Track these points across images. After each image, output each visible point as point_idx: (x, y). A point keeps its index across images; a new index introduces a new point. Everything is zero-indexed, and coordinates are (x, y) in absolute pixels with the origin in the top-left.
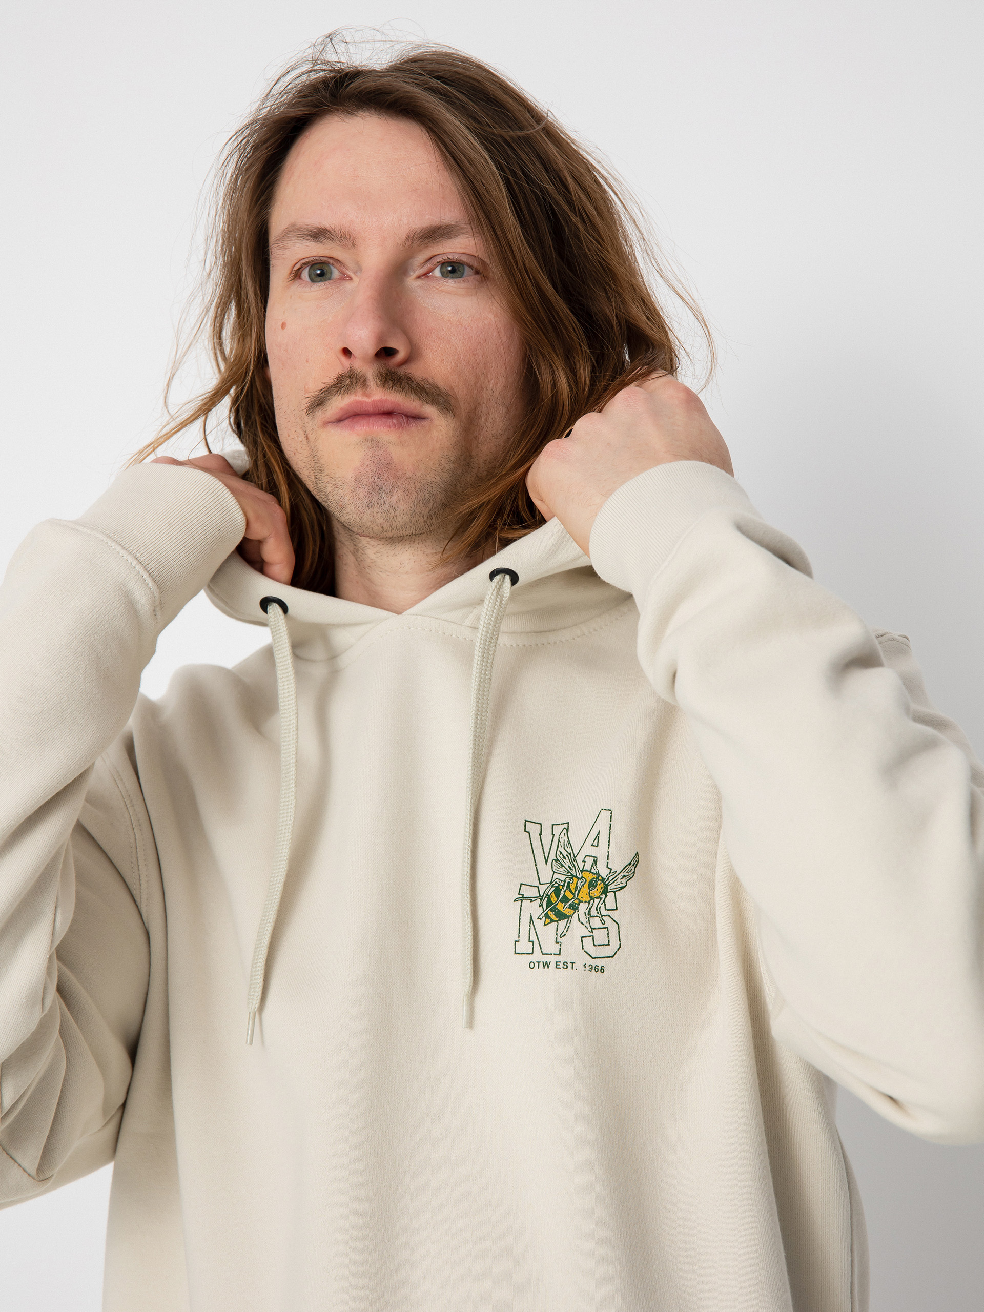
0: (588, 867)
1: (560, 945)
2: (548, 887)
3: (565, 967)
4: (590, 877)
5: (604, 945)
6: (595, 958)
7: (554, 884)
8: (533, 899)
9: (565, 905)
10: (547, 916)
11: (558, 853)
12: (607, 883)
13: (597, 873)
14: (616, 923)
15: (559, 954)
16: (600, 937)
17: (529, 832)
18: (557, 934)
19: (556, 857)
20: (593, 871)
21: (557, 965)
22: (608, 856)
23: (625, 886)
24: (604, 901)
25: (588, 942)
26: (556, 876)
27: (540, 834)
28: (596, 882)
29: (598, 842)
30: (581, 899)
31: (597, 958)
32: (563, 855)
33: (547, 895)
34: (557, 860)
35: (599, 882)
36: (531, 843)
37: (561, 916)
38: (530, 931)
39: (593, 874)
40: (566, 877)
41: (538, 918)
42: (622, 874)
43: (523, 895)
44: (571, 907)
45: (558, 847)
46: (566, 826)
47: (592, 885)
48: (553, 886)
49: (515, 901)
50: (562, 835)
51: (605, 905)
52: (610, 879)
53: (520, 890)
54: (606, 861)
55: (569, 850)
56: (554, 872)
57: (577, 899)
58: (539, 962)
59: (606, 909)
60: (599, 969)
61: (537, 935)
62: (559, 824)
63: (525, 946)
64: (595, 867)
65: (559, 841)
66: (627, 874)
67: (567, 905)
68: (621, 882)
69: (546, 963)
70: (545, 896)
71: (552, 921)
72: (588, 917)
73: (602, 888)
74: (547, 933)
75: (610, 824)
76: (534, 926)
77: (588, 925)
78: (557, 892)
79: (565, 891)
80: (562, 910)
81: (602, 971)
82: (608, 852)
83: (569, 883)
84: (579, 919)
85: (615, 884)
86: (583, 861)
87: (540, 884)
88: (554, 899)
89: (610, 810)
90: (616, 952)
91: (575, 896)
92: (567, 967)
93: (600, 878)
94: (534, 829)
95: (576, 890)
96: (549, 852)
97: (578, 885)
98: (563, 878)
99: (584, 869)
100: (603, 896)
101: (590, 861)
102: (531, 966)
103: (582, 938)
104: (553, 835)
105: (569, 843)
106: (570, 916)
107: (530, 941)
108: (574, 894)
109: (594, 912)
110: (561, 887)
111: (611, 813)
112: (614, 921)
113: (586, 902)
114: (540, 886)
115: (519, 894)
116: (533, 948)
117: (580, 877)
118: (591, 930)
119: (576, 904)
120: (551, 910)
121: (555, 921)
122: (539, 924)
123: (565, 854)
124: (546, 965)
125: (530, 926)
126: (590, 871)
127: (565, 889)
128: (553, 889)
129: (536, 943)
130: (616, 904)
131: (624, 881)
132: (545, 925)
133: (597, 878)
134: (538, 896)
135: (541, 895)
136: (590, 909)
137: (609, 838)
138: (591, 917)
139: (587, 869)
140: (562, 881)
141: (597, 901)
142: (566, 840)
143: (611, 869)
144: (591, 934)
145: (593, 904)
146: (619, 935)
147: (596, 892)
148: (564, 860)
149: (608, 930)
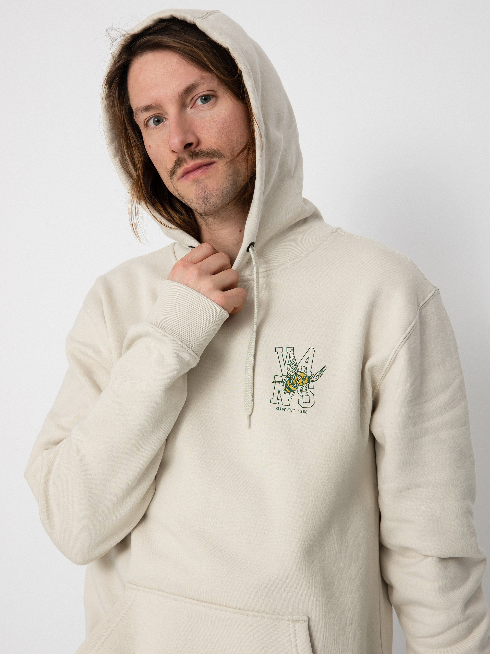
0: (303, 371)
1: (290, 402)
2: (286, 377)
3: (291, 411)
4: (303, 375)
5: (307, 402)
6: (303, 407)
7: (288, 376)
8: (280, 382)
9: (293, 386)
10: (285, 390)
11: (290, 361)
12: (310, 378)
13: (306, 374)
14: (313, 394)
15: (289, 406)
16: (306, 399)
17: (277, 352)
18: (289, 398)
19: (289, 363)
20: (305, 373)
21: (288, 410)
22: (311, 367)
23: (318, 380)
24: (308, 385)
25: (301, 401)
26: (289, 372)
27: (282, 352)
28: (306, 377)
29: (308, 361)
30: (299, 384)
31: (304, 407)
32: (292, 363)
33: (286, 381)
34: (289, 365)
35: (307, 378)
36: (278, 357)
37: (291, 391)
38: (278, 395)
39: (305, 374)
40: (294, 374)
41: (282, 391)
42: (317, 375)
43: (276, 380)
44: (295, 387)
45: (289, 358)
46: (292, 348)
47: (304, 379)
48: (288, 377)
49: (272, 382)
50: (291, 353)
51: (309, 387)
52: (311, 377)
53: (274, 378)
54: (310, 369)
55: (295, 361)
56: (288, 370)
57: (298, 384)
58: (281, 408)
59: (309, 388)
60: (305, 412)
61: (281, 397)
62: (289, 347)
63: (275, 400)
64: (306, 371)
65: (290, 355)
66: (319, 375)
67: (294, 386)
68: (316, 378)
69: (284, 408)
70: (285, 381)
71: (287, 392)
72: (301, 391)
73: (308, 380)
74: (285, 397)
75: (314, 355)
76: (280, 394)
77: (301, 395)
78: (290, 380)
79: (293, 380)
80: (291, 388)
81: (306, 412)
82: (312, 366)
83: (295, 377)
84: (298, 392)
85: (313, 379)
86: (301, 368)
87: (283, 375)
88: (288, 383)
89: (314, 349)
90: (312, 405)
91: (297, 383)
92: (292, 411)
93: (307, 376)
94: (279, 350)
95: (297, 380)
96: (286, 360)
97: (299, 378)
98: (292, 374)
99: (301, 372)
100: (308, 383)
101: (304, 368)
102: (278, 409)
103: (298, 399)
104: (287, 352)
105: (294, 357)
106: (294, 391)
107: (278, 399)
108: (296, 382)
109: (304, 390)
110: (291, 378)
111: (315, 350)
112: (312, 393)
113: (301, 385)
114: (283, 376)
115: (274, 380)
116: (279, 402)
117: (299, 375)
118: (302, 397)
119: (297, 386)
120: (287, 388)
121: (288, 392)
122: (282, 393)
123: (293, 362)
124: (284, 409)
125: (278, 393)
126: (304, 373)
127: (293, 379)
128: (288, 378)
129: (280, 400)
130: (313, 387)
131: (317, 377)
132: (284, 394)
133: (306, 376)
134: (282, 381)
135: (283, 381)
136: (302, 388)
137: (313, 360)
138: (303, 391)
139: (302, 372)
140: (292, 375)
141: (305, 385)
142: (293, 356)
143: (312, 373)
144: (302, 398)
145: (304, 386)
146: (314, 399)
147: (305, 382)
148: (292, 365)
149: (309, 397)
